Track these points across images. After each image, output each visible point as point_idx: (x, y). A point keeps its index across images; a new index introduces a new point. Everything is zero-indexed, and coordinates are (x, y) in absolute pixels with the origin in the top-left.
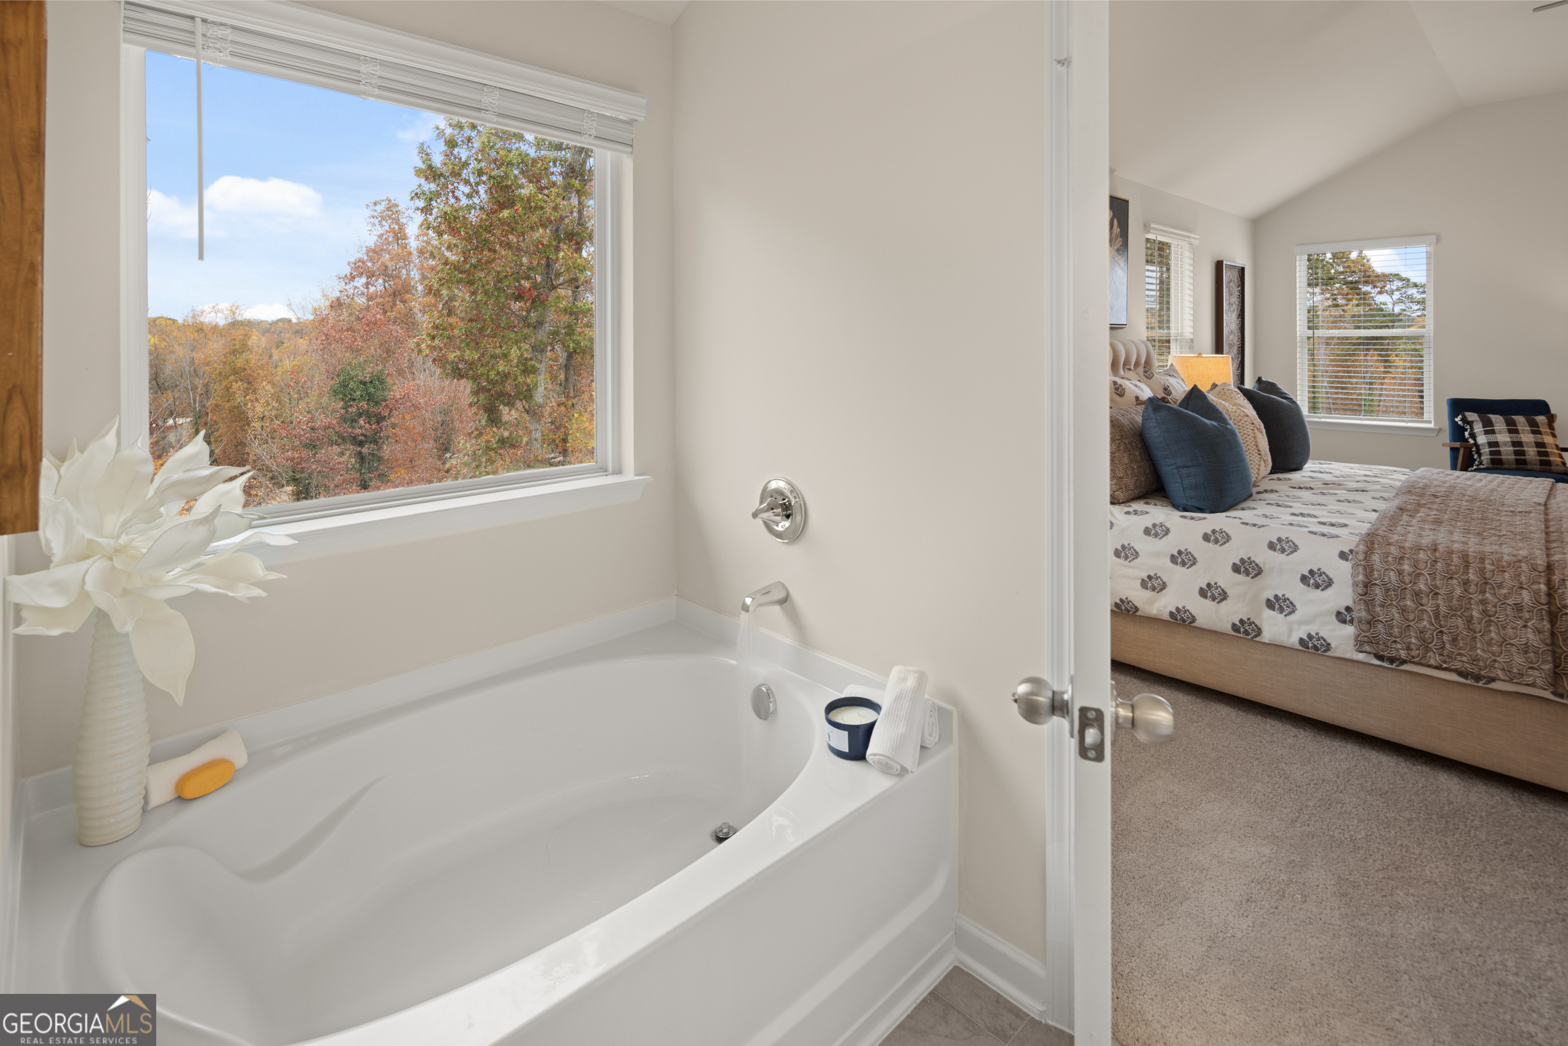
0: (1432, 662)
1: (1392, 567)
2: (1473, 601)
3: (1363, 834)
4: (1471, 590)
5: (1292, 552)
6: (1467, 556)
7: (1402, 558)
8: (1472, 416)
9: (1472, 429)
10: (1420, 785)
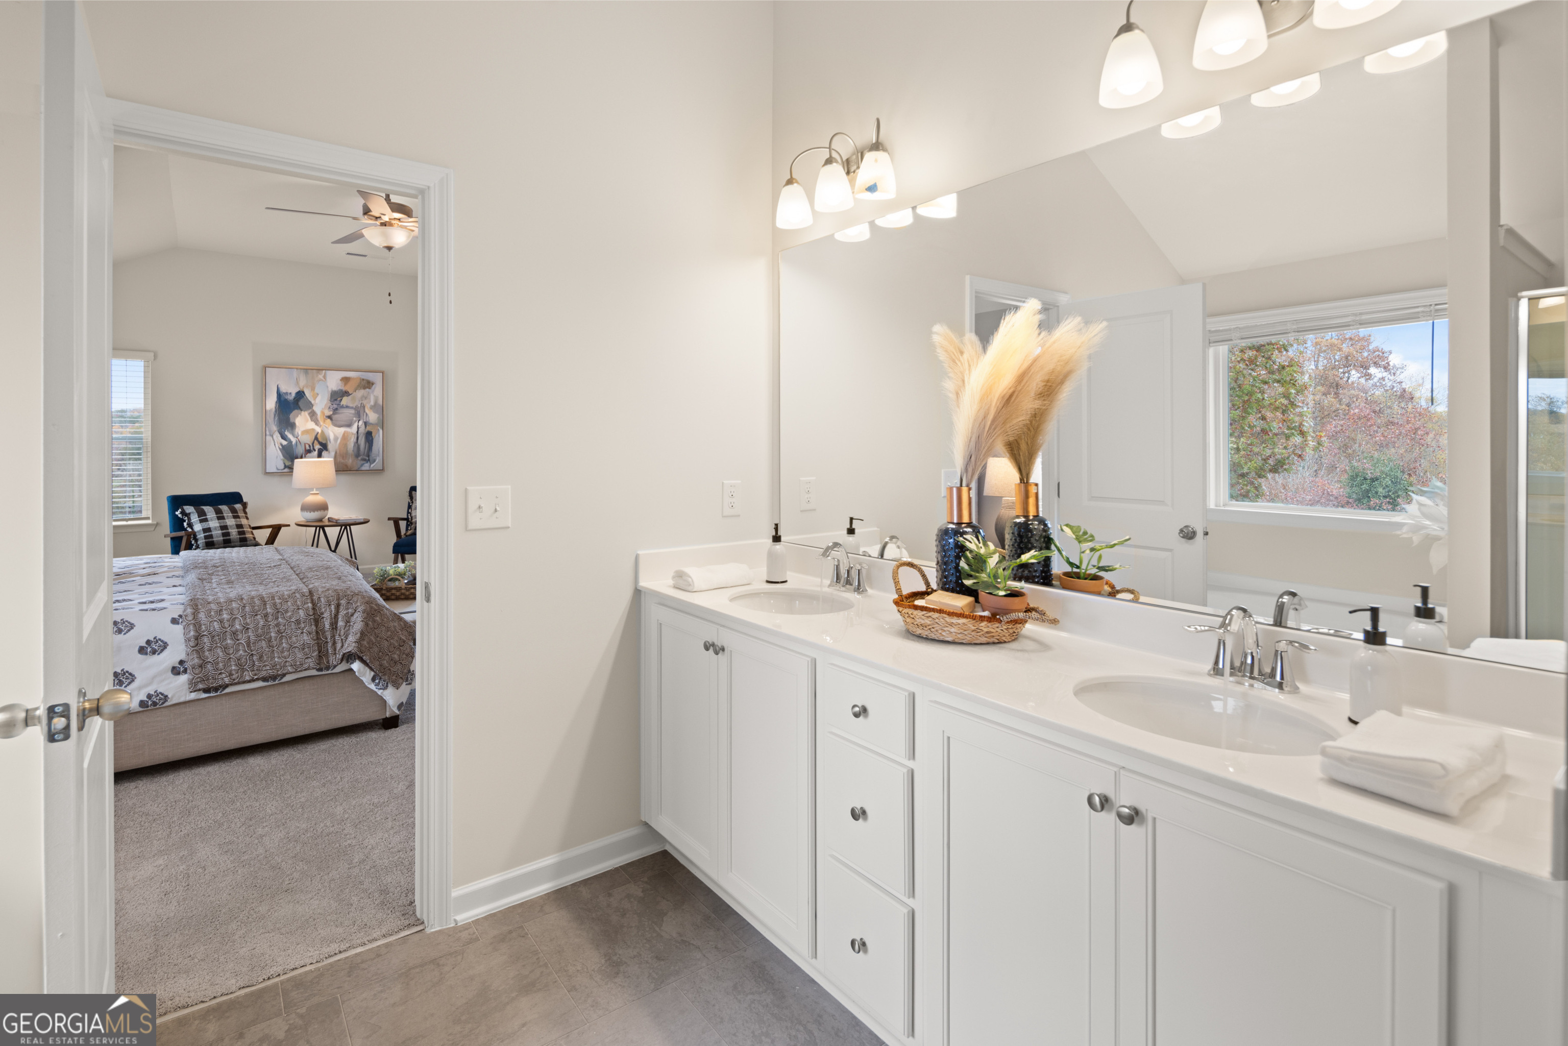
0: (247, 678)
1: (215, 619)
2: (271, 627)
3: (220, 814)
4: (269, 620)
5: (129, 630)
6: (263, 597)
7: (221, 610)
8: (189, 509)
9: (189, 519)
10: (240, 771)
